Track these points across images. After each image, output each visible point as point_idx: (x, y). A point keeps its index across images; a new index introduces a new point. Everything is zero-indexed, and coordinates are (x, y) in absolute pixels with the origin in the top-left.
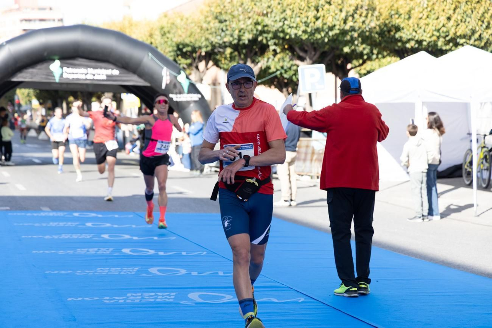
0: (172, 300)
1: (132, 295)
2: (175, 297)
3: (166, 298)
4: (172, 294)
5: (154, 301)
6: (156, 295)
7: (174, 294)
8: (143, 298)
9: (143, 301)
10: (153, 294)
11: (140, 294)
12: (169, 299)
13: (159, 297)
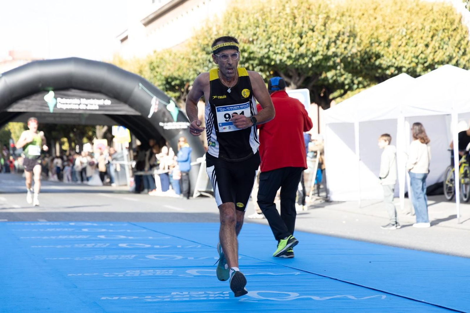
0: (171, 274)
1: (131, 272)
2: (173, 273)
3: (164, 273)
4: (170, 271)
5: (153, 275)
6: (154, 271)
7: (172, 270)
8: (141, 273)
9: (142, 275)
10: (152, 271)
11: (139, 271)
12: (167, 274)
13: (157, 273)
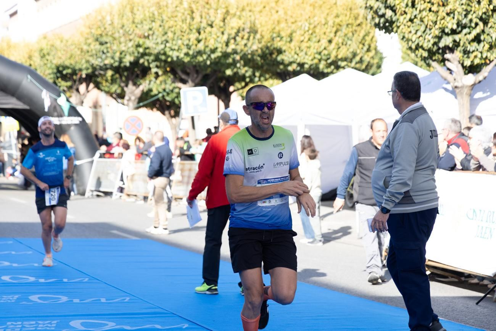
0: (53, 328)
1: (12, 324)
2: (56, 325)
3: (47, 326)
4: (53, 322)
5: (35, 330)
6: (37, 323)
7: (55, 322)
8: (23, 327)
10: (34, 322)
11: (20, 323)
12: (50, 327)
13: (40, 326)
